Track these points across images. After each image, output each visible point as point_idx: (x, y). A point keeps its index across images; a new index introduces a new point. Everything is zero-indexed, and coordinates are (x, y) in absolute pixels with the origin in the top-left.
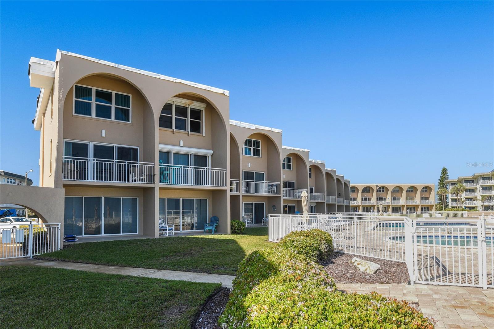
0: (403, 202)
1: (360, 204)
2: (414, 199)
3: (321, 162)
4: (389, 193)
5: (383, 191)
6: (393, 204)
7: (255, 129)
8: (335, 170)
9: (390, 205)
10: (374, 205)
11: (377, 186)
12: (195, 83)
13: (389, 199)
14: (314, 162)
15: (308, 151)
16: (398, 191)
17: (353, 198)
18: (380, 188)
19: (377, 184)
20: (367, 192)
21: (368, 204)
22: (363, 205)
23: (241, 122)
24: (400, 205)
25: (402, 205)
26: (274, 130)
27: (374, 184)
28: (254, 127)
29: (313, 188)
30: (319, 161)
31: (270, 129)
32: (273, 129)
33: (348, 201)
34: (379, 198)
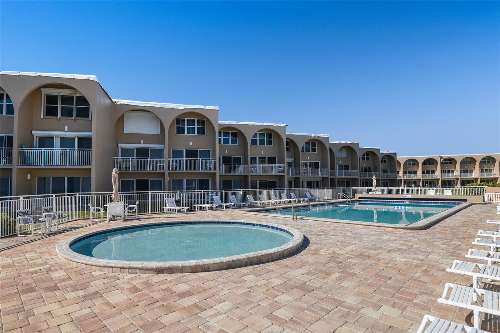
0: (476, 174)
1: (420, 177)
2: (491, 171)
3: (323, 136)
4: (458, 165)
5: (450, 163)
6: (462, 177)
7: (183, 108)
8: (357, 143)
9: (459, 179)
10: (438, 178)
11: (441, 157)
12: (57, 74)
13: (457, 171)
14: (313, 136)
15: (285, 125)
16: (470, 163)
17: (413, 171)
18: (446, 160)
19: (441, 156)
20: (430, 165)
21: (431, 178)
22: (423, 178)
23: (167, 104)
24: (473, 178)
25: (476, 178)
26: (208, 107)
27: (438, 156)
28: (182, 107)
29: (319, 162)
30: (320, 135)
31: (202, 107)
32: (206, 106)
33: (394, 174)
34: (446, 170)
